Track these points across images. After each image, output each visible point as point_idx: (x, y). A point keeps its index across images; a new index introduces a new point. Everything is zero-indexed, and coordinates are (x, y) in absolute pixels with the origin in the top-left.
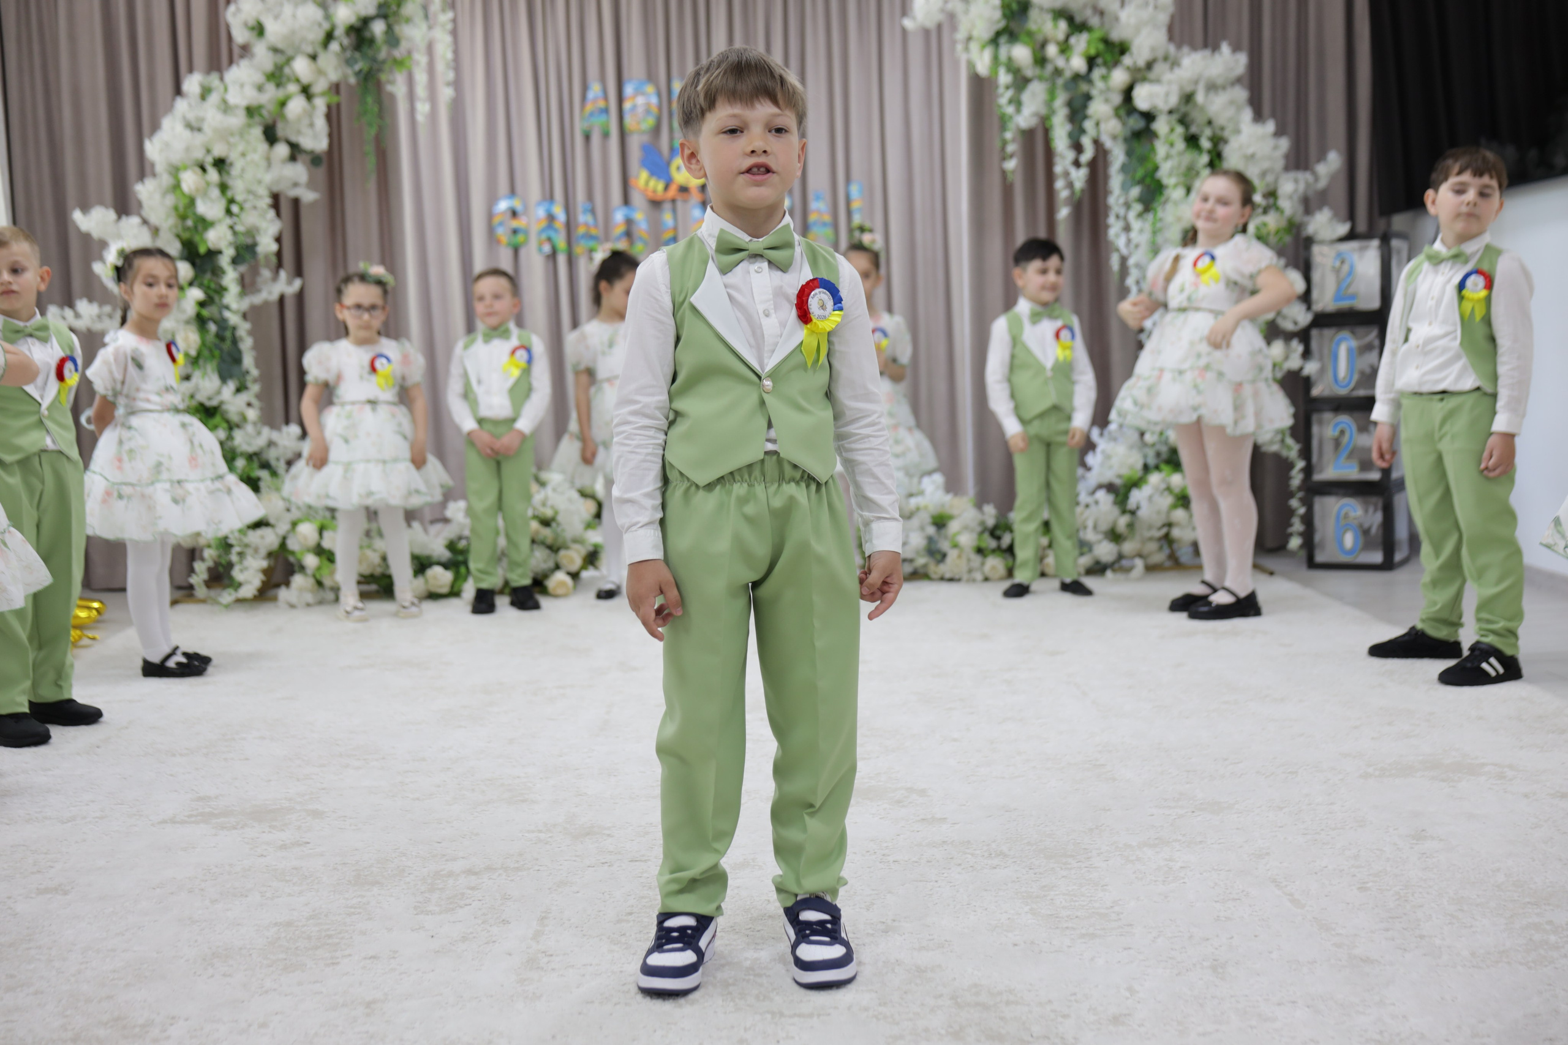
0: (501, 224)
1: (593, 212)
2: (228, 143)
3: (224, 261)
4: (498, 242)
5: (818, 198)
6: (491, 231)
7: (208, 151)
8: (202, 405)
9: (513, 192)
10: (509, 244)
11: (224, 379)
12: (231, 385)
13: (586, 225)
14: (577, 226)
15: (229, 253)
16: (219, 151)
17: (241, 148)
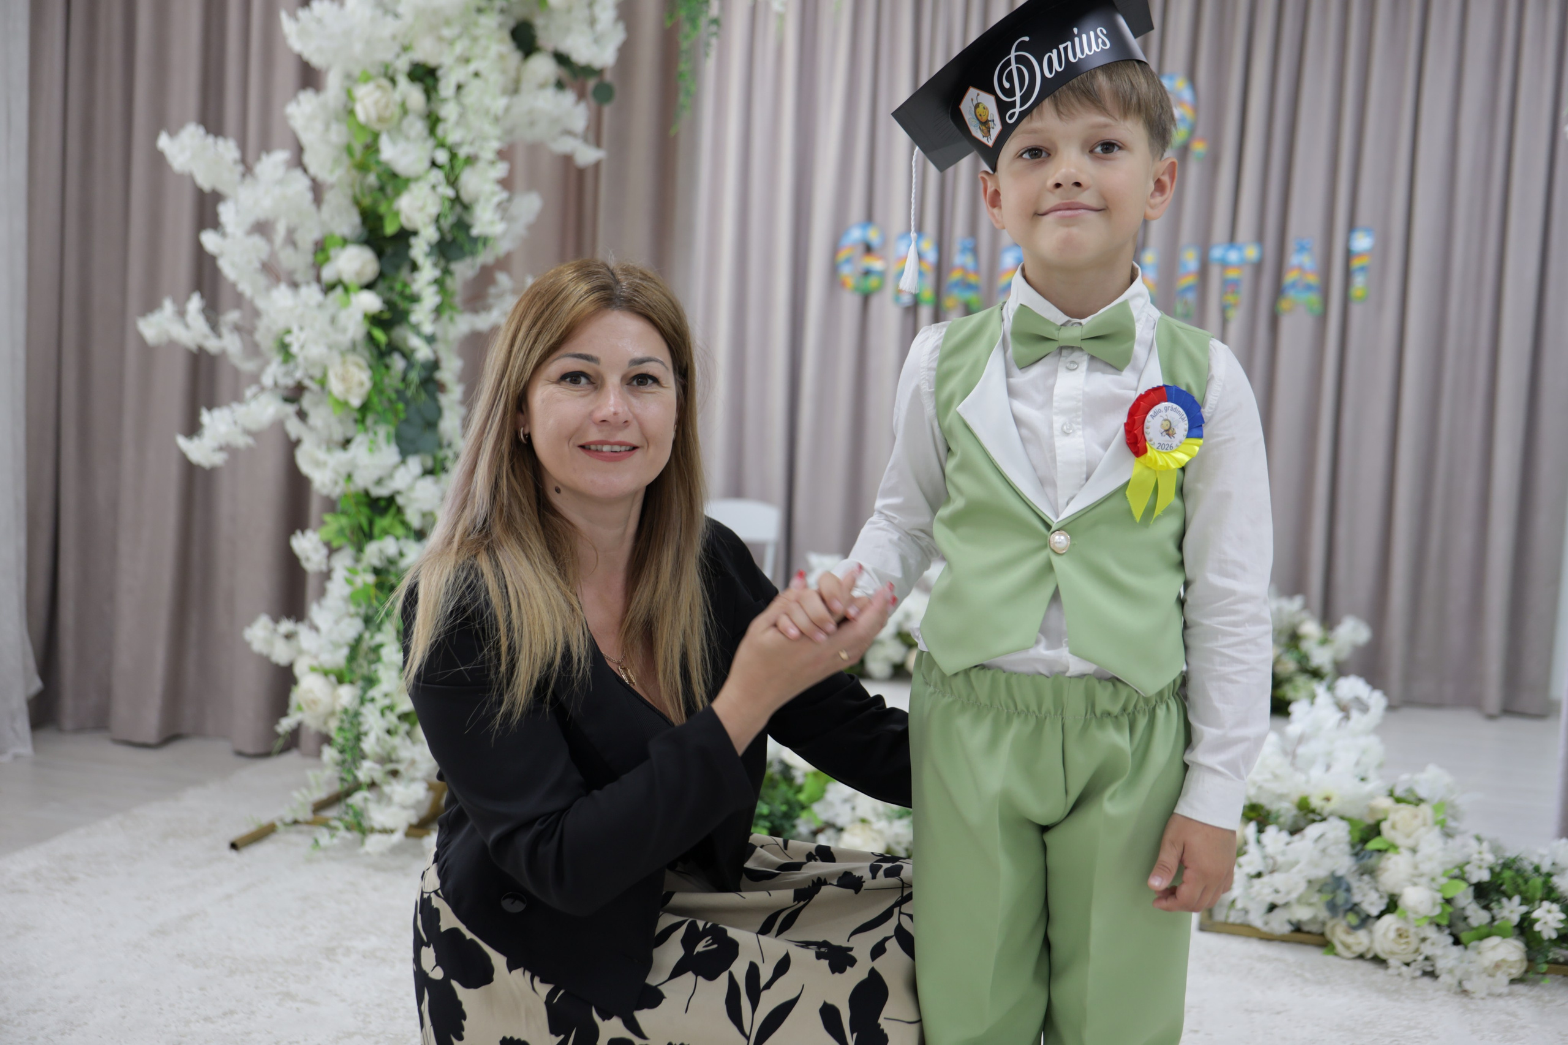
0: (848, 261)
1: (975, 251)
2: (440, 39)
3: (419, 249)
4: (843, 284)
5: (1302, 249)
6: (834, 269)
7: (405, 49)
8: (367, 493)
9: (869, 218)
10: (856, 289)
11: (405, 453)
12: (415, 464)
13: (963, 268)
14: (952, 269)
15: (429, 234)
16: (425, 52)
17: (459, 48)
